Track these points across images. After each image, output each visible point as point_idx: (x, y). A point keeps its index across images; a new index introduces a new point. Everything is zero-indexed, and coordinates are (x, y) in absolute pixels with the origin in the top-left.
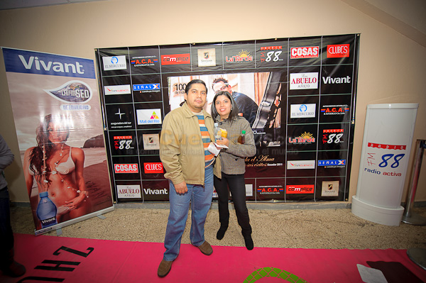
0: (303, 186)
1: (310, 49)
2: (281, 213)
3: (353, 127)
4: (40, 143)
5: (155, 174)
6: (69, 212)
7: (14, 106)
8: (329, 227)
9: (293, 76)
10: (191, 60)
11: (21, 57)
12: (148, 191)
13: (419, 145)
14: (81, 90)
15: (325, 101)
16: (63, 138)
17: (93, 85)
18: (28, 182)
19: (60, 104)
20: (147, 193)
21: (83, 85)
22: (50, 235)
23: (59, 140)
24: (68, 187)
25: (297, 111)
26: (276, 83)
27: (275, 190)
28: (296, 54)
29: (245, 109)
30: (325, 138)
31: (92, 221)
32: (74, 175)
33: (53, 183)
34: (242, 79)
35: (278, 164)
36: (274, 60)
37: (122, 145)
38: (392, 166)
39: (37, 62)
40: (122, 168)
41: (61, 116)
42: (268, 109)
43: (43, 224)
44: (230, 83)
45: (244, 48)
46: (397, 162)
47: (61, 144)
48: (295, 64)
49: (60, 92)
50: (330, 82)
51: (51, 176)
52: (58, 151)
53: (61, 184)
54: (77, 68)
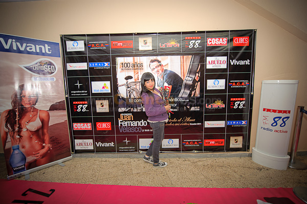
0: (217, 140)
1: (221, 40)
2: (200, 161)
3: (252, 96)
4: (14, 106)
5: (105, 131)
6: (36, 161)
8: (236, 171)
9: (209, 59)
10: (133, 45)
11: (2, 40)
12: (99, 144)
13: (299, 110)
14: (49, 66)
15: (232, 77)
16: (33, 103)
17: (58, 62)
18: (3, 138)
19: (31, 76)
20: (98, 146)
21: (50, 62)
22: (20, 179)
23: (30, 104)
24: (35, 141)
25: (212, 84)
26: (196, 63)
27: (196, 143)
28: (211, 43)
29: (174, 82)
30: (232, 104)
31: (54, 168)
32: (40, 132)
33: (24, 138)
34: (171, 60)
35: (198, 124)
36: (195, 47)
37: (79, 108)
38: (280, 126)
39: (14, 44)
40: (78, 126)
41: (32, 86)
42: (191, 83)
43: (15, 171)
44: (163, 63)
45: (173, 38)
46: (284, 122)
47: (31, 107)
48: (210, 50)
49: (31, 67)
50: (235, 64)
51: (22, 132)
52: (29, 113)
53: (30, 138)
54: (46, 49)
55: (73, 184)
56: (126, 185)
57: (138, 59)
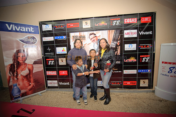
0: (131, 82)
1: (133, 19)
2: (121, 94)
3: (154, 54)
4: (14, 62)
5: (64, 76)
6: (26, 92)
7: (3, 46)
8: (145, 102)
9: (126, 32)
11: (7, 25)
12: (61, 83)
14: (33, 39)
15: (141, 42)
16: (24, 60)
17: (38, 37)
18: (8, 79)
19: (23, 45)
21: (33, 37)
22: (17, 103)
23: (22, 60)
24: (26, 82)
25: (128, 47)
26: (117, 35)
27: (118, 83)
28: (126, 22)
30: (141, 59)
31: (36, 97)
32: (28, 76)
33: (19, 80)
34: (102, 33)
35: (119, 72)
36: (117, 24)
37: (50, 63)
38: (174, 73)
39: (14, 27)
40: (49, 73)
42: (114, 46)
43: (15, 98)
44: (97, 35)
45: (103, 20)
47: (23, 62)
48: (126, 26)
49: (23, 40)
50: (142, 34)
51: (18, 77)
52: (22, 66)
53: (23, 80)
54: (31, 29)
55: (45, 107)
56: (75, 108)
57: (82, 34)
